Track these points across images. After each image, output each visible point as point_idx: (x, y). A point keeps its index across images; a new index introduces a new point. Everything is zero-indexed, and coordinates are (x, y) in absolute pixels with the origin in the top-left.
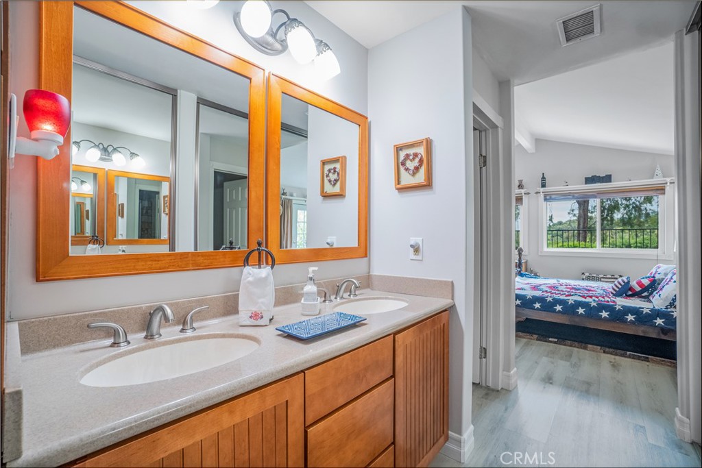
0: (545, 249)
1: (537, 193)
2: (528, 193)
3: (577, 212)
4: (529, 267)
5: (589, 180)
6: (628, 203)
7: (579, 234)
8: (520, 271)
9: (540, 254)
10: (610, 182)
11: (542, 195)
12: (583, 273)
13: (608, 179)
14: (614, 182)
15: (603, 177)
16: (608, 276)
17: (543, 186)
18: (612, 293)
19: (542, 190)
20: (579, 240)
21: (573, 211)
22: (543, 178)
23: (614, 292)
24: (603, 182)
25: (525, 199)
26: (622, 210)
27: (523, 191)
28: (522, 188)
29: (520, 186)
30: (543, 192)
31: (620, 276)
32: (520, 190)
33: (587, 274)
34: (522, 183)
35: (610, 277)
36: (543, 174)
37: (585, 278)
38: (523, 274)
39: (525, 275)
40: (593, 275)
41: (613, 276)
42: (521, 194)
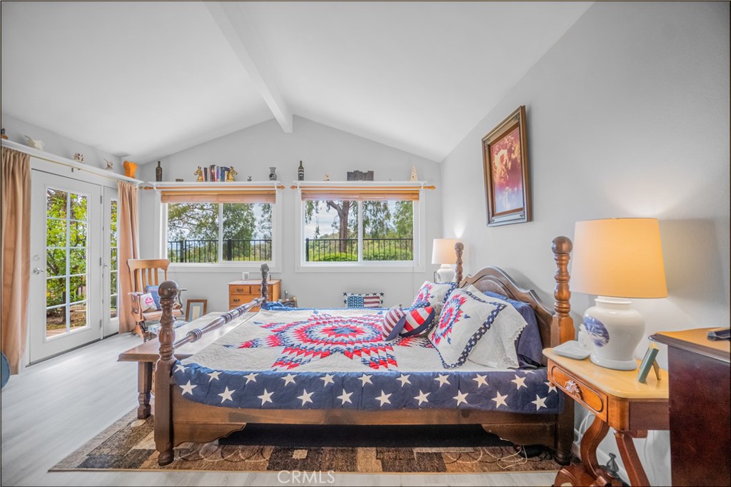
0: (304, 263)
1: (293, 187)
2: (282, 187)
3: (338, 225)
4: (283, 289)
7: (340, 245)
8: (264, 301)
9: (296, 271)
10: (373, 180)
11: (299, 191)
12: (345, 294)
13: (369, 176)
14: (376, 180)
15: (365, 174)
16: (370, 296)
17: (301, 178)
18: (385, 336)
19: (299, 183)
20: (340, 251)
21: (335, 223)
22: (301, 167)
23: (388, 334)
24: (365, 180)
25: (278, 193)
26: (371, 224)
27: (275, 183)
28: (275, 179)
29: (271, 176)
30: (300, 187)
31: (382, 294)
32: (273, 182)
33: (349, 295)
34: (274, 171)
35: (372, 296)
36: (301, 162)
37: (346, 299)
38: (269, 305)
39: (272, 306)
40: (355, 295)
41: (375, 294)
42: (274, 187)
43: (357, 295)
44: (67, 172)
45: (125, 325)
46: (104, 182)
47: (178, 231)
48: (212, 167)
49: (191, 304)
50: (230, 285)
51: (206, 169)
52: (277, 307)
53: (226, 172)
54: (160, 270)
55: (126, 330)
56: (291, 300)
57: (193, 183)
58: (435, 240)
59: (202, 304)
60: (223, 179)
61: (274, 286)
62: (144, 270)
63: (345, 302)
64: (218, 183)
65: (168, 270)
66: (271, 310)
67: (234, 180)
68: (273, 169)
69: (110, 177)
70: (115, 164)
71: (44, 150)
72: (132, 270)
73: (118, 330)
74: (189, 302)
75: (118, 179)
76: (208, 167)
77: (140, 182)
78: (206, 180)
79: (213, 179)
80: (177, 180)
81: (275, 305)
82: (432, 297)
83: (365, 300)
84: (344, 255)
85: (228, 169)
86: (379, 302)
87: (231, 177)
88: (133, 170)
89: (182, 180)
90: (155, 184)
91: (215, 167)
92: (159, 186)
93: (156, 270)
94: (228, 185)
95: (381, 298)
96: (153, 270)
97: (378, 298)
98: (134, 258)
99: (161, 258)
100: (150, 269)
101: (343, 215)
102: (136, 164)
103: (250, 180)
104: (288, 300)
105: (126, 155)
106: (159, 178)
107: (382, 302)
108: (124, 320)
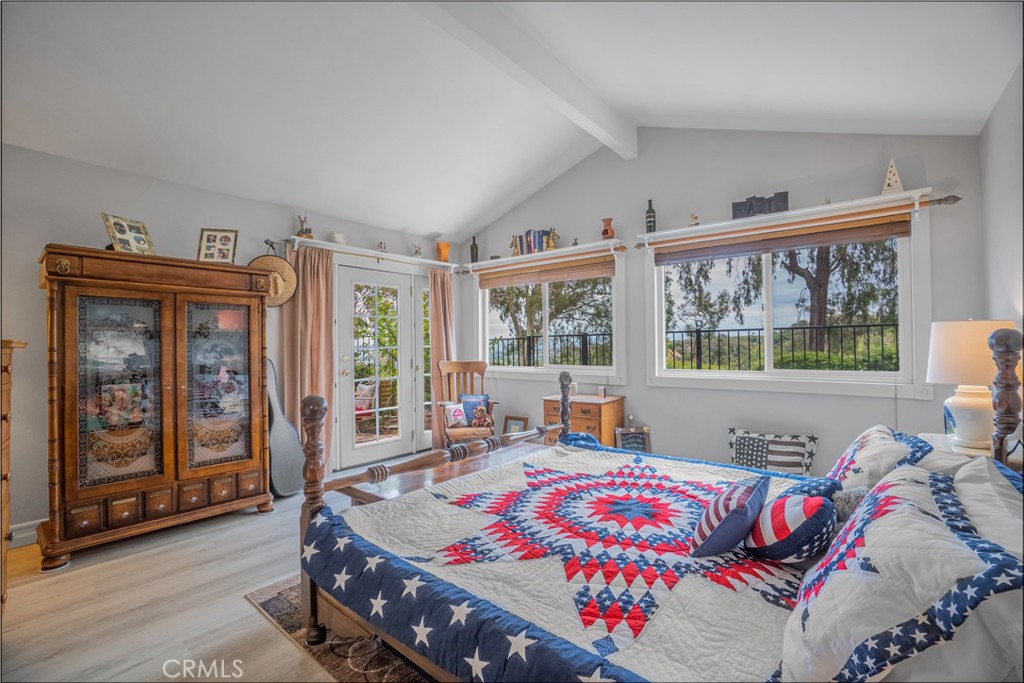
0: (661, 372)
1: (640, 246)
2: (624, 248)
3: (808, 304)
5: (741, 209)
6: (888, 287)
9: (649, 384)
10: (787, 209)
11: (650, 252)
12: (732, 431)
13: (780, 202)
14: (794, 209)
15: (770, 201)
16: (784, 439)
17: (651, 228)
18: (695, 545)
19: (647, 237)
21: (803, 302)
22: (651, 211)
24: (770, 211)
25: (619, 259)
27: (611, 243)
28: (611, 237)
29: (605, 232)
30: (649, 244)
31: (812, 439)
32: (606, 242)
33: (740, 433)
34: (610, 225)
35: (789, 439)
36: (650, 201)
37: (734, 441)
38: (570, 438)
39: (576, 439)
40: (752, 435)
41: (796, 437)
42: (609, 250)
43: (755, 435)
44: (372, 264)
45: (439, 440)
46: (414, 270)
47: (575, 324)
48: (528, 233)
49: (509, 421)
50: (546, 401)
51: (521, 237)
52: (583, 443)
53: (546, 237)
54: (476, 375)
55: (440, 445)
56: (639, 431)
57: (510, 260)
58: (933, 324)
59: (522, 423)
60: (541, 249)
61: (603, 408)
62: (458, 374)
63: (731, 444)
64: (536, 254)
65: (485, 376)
66: (571, 447)
67: (556, 247)
68: (608, 222)
69: (420, 264)
70: (425, 247)
71: (347, 244)
72: (444, 374)
73: (430, 445)
74: (508, 418)
75: (428, 265)
76: (523, 233)
77: (454, 266)
78: (522, 253)
79: (530, 251)
80: (492, 258)
81: (583, 439)
82: (856, 471)
83: (772, 447)
84: (812, 355)
85: (547, 233)
86: (802, 455)
87: (552, 243)
88: (445, 252)
89: (499, 257)
90: (470, 266)
91: (532, 233)
92: (476, 268)
93: (472, 374)
94: (548, 255)
95: (810, 446)
96: (468, 374)
97: (803, 445)
98: (448, 359)
99: (480, 359)
100: (465, 374)
101: (818, 284)
102: (448, 245)
103: (576, 244)
104: (632, 430)
105: (439, 235)
106: (474, 258)
107: (811, 455)
108: (437, 434)
